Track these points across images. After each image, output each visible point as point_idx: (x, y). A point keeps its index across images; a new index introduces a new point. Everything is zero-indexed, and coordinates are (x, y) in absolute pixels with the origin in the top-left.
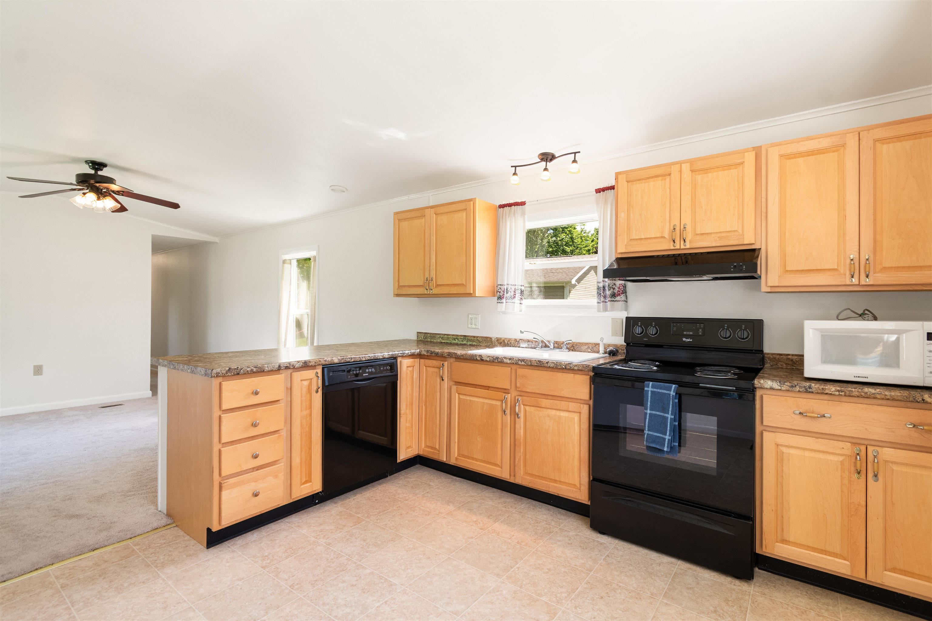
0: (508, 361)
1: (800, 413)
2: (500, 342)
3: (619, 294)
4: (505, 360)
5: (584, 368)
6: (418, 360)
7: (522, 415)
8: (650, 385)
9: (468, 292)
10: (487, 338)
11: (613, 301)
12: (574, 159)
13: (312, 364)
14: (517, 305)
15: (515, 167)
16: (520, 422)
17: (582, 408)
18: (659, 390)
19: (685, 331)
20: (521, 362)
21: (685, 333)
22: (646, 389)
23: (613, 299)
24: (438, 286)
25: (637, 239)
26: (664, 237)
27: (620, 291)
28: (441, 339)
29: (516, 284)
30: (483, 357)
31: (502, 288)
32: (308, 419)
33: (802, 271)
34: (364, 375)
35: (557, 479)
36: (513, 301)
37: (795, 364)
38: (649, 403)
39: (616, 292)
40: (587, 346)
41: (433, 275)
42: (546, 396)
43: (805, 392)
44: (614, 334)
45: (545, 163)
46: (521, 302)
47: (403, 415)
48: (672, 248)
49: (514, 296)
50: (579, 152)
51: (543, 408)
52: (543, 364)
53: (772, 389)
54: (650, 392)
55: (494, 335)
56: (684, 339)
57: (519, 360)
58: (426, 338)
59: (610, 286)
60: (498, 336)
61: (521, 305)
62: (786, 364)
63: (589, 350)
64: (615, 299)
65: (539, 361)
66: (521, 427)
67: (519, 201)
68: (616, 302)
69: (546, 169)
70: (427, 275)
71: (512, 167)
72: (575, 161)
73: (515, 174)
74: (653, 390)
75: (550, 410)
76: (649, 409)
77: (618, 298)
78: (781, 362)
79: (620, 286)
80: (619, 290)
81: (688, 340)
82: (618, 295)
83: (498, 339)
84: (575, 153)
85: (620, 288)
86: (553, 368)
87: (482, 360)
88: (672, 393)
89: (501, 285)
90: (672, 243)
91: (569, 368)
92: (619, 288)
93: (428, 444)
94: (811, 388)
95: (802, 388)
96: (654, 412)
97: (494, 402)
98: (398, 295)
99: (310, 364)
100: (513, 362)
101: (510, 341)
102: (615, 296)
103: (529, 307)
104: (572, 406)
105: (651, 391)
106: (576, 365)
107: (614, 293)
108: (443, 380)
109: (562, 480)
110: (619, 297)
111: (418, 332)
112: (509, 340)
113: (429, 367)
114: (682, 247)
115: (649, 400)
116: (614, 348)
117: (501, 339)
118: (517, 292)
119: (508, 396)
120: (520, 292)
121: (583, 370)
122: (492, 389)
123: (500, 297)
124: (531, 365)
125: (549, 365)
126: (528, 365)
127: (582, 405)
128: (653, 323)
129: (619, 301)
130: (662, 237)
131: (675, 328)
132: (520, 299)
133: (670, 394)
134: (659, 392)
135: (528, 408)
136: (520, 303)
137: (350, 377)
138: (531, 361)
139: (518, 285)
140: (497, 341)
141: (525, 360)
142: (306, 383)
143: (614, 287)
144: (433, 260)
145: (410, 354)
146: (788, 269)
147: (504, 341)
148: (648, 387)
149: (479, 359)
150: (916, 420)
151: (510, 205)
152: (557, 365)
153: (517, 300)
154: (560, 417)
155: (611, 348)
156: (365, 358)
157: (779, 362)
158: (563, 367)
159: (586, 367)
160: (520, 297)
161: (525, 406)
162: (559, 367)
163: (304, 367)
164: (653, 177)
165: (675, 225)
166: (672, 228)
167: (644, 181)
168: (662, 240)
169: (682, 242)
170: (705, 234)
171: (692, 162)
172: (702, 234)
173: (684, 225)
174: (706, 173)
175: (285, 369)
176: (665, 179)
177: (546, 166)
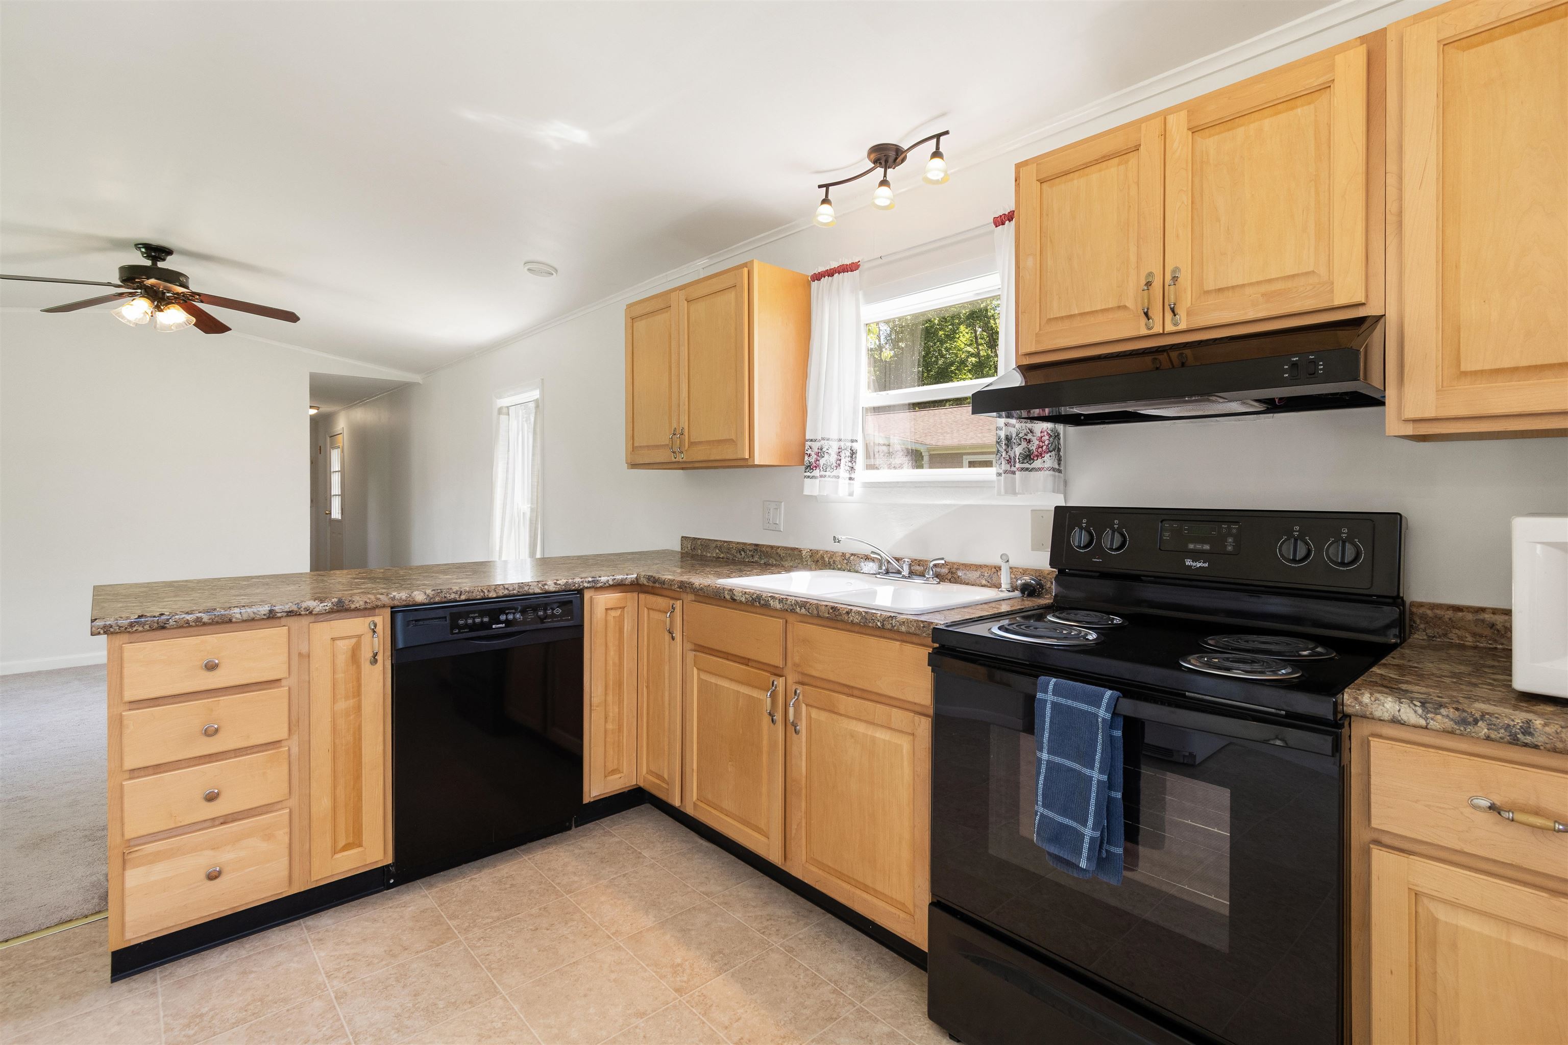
0: (778, 606)
2: (816, 560)
3: (1041, 454)
4: (771, 602)
5: (919, 629)
6: (635, 594)
7: (803, 726)
8: (1051, 687)
9: (739, 456)
10: (793, 549)
11: (1027, 469)
12: (934, 150)
13: (358, 606)
14: (843, 483)
15: (827, 186)
16: (801, 743)
17: (917, 724)
18: (1069, 702)
19: (1192, 543)
20: (801, 608)
21: (1191, 546)
22: (1039, 695)
23: (1027, 465)
24: (692, 444)
25: (1062, 318)
26: (1125, 307)
27: (1042, 447)
28: (717, 551)
29: (842, 437)
30: (734, 595)
31: (813, 447)
32: (351, 718)
34: (494, 626)
35: (869, 883)
36: (835, 473)
38: (1046, 735)
39: (1034, 448)
40: (979, 573)
41: (684, 423)
42: (846, 689)
43: (1508, 742)
44: (1036, 547)
45: (883, 169)
46: (852, 476)
47: (597, 707)
48: (1144, 331)
49: (838, 462)
50: (947, 133)
51: (841, 715)
52: (840, 614)
53: (1395, 721)
54: (1049, 706)
55: (806, 544)
56: (1189, 562)
57: (797, 603)
58: (694, 549)
59: (1021, 435)
60: (814, 547)
61: (852, 482)
62: (1474, 635)
63: (984, 582)
64: (1033, 466)
65: (832, 608)
66: (800, 753)
67: (847, 262)
68: (1032, 473)
69: (884, 182)
70: (674, 425)
71: (820, 187)
72: (940, 152)
73: (826, 201)
74: (1055, 699)
75: (854, 722)
76: (1045, 751)
77: (1038, 463)
78: (1459, 629)
79: (1042, 434)
80: (1041, 444)
81: (1199, 565)
82: (1037, 456)
83: (813, 553)
84: (938, 136)
85: (1044, 438)
86: (858, 624)
87: (734, 600)
88: (1103, 713)
89: (811, 440)
90: (1143, 319)
91: (889, 626)
92: (1040, 439)
93: (653, 768)
94: (1531, 734)
95: (1497, 730)
96: (1057, 760)
97: (755, 693)
98: (634, 465)
99: (353, 606)
100: (786, 607)
101: (834, 558)
102: (1030, 459)
103: (871, 486)
104: (899, 717)
105: (1053, 703)
106: (904, 622)
107: (1029, 451)
108: (673, 638)
109: (880, 888)
110: (1040, 460)
111: (682, 537)
112: (833, 554)
113: (653, 609)
114: (1170, 328)
115: (1047, 725)
116: (1033, 580)
117: (817, 551)
118: (842, 454)
119: (779, 682)
120: (848, 454)
121: (918, 635)
122: (754, 664)
123: (810, 466)
124: (818, 616)
125: (851, 618)
126: (812, 616)
127: (917, 718)
128: (1116, 522)
129: (1040, 469)
130: (1119, 307)
131: (1167, 534)
132: (848, 468)
133: (1096, 716)
134: (1069, 707)
135: (814, 713)
136: (850, 479)
137: (457, 631)
138: (817, 607)
139: (845, 440)
140: (811, 557)
141: (808, 604)
142: (344, 646)
143: (1029, 436)
144: (684, 394)
145: (611, 583)
146: (1466, 368)
147: (822, 557)
148: (1046, 692)
149: (728, 597)
151: (830, 273)
152: (866, 619)
153: (843, 472)
154: (874, 740)
155: (1027, 579)
156: (497, 593)
157: (1454, 627)
158: (879, 624)
159: (924, 627)
160: (850, 464)
161: (810, 708)
162: (870, 624)
163: (338, 611)
164: (1098, 162)
165: (1150, 274)
166: (1143, 282)
167: (1077, 174)
168: (1120, 314)
169: (1169, 315)
170: (1227, 288)
171: (1192, 108)
172: (1220, 290)
173: (1174, 271)
174: (1229, 130)
175: (287, 616)
176: (1127, 162)
177: (885, 176)
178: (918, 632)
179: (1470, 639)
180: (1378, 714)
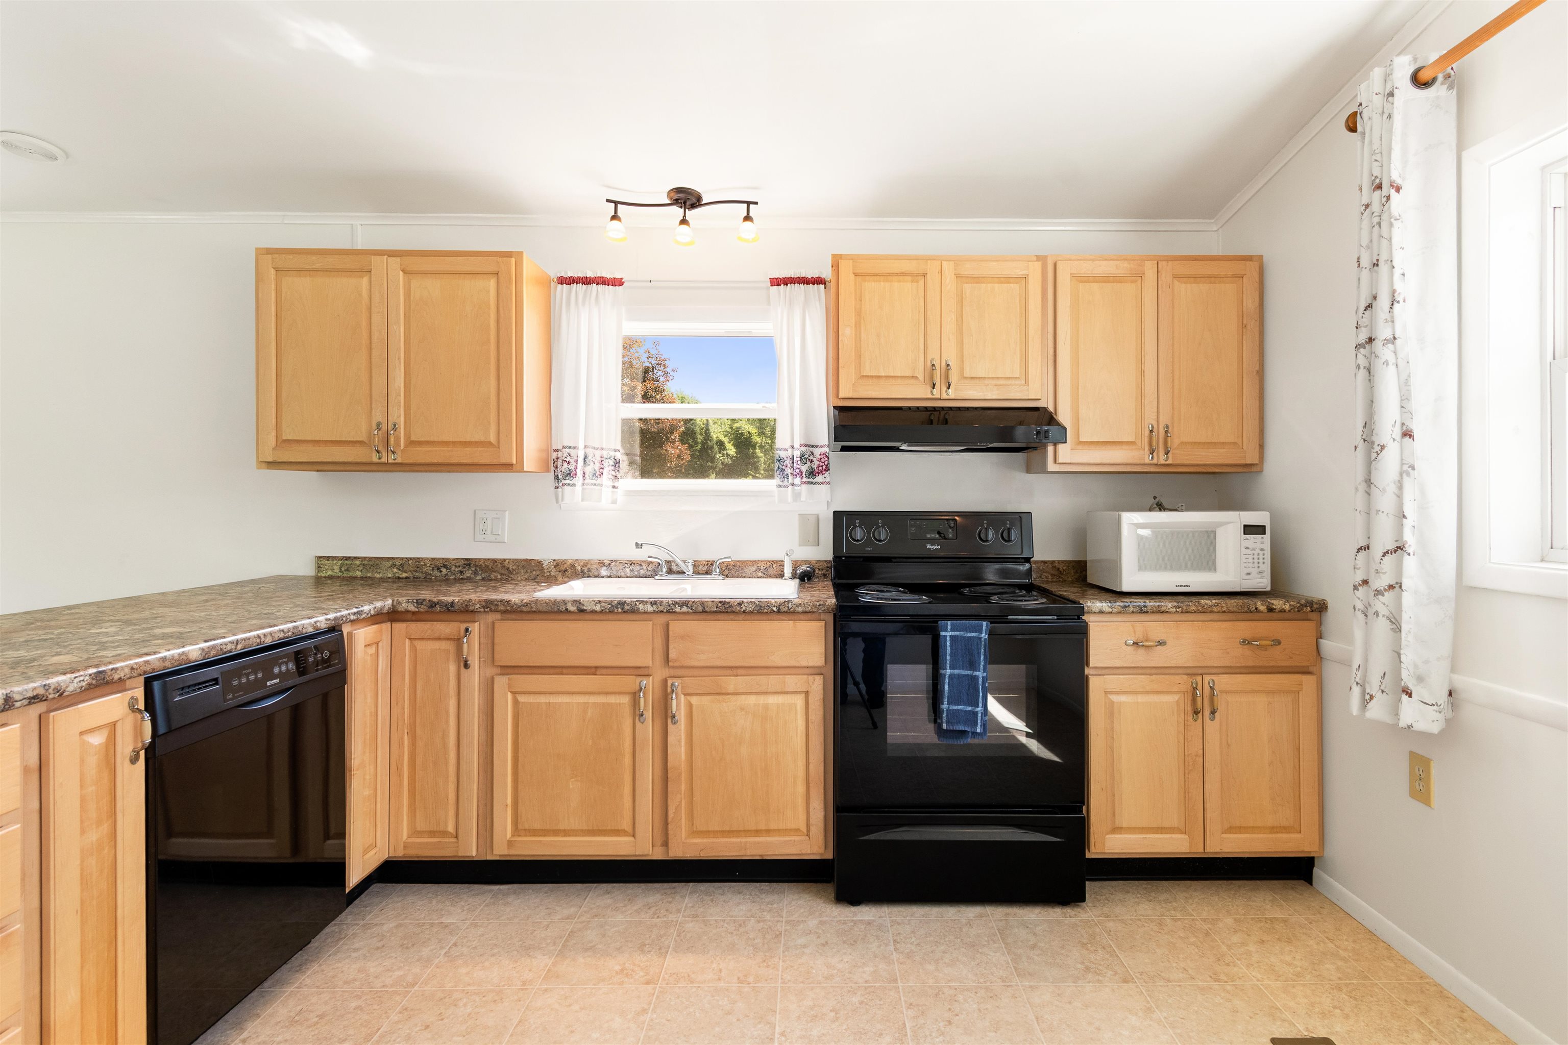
0: (650, 608)
1: (1134, 643)
2: (563, 569)
3: (822, 472)
4: (641, 607)
5: (816, 607)
6: (389, 624)
7: (682, 717)
8: (949, 627)
9: (503, 461)
10: (528, 561)
11: (812, 483)
12: (746, 214)
13: (122, 675)
14: (607, 492)
15: (616, 203)
16: (678, 734)
17: (811, 683)
18: (962, 634)
19: (928, 534)
20: (681, 607)
21: (928, 536)
22: (942, 633)
23: (811, 480)
24: (411, 443)
25: (872, 377)
26: (916, 378)
27: (822, 466)
29: (604, 447)
30: (583, 605)
31: (572, 454)
33: (1098, 442)
34: (268, 684)
35: (762, 827)
36: (599, 481)
37: (1062, 574)
38: (948, 658)
39: (815, 467)
40: (756, 567)
41: (399, 417)
42: (733, 670)
43: (1139, 613)
44: (804, 542)
45: (683, 209)
46: (616, 484)
47: (357, 770)
48: (930, 396)
49: (601, 470)
50: (756, 203)
51: (728, 694)
52: (731, 606)
53: (1101, 612)
54: (948, 639)
55: (546, 553)
56: (929, 546)
57: (675, 603)
59: (806, 456)
60: (556, 557)
61: (615, 490)
63: (760, 574)
64: (815, 480)
65: (720, 602)
66: (680, 741)
67: (608, 276)
68: (815, 486)
69: (684, 221)
70: (378, 417)
71: (608, 201)
72: (748, 218)
73: (615, 217)
74: (953, 633)
75: (743, 697)
76: (948, 668)
77: (819, 478)
79: (822, 456)
80: (821, 464)
81: (935, 547)
82: (819, 473)
83: (557, 564)
84: (748, 203)
85: (823, 460)
86: (751, 612)
87: (582, 611)
88: (984, 636)
89: (570, 447)
90: (929, 389)
91: (785, 609)
92: (820, 460)
93: (421, 827)
95: (1135, 608)
96: (956, 672)
97: (612, 699)
99: (113, 678)
100: (661, 608)
101: (589, 566)
102: (814, 475)
103: (625, 493)
104: (793, 682)
105: (951, 637)
106: (800, 604)
107: (812, 469)
108: (467, 666)
109: (773, 826)
110: (821, 476)
111: (320, 557)
112: (586, 563)
113: (423, 639)
114: (944, 396)
115: (948, 652)
116: (809, 567)
117: (564, 562)
118: (606, 464)
119: (648, 682)
120: (612, 463)
121: (813, 612)
122: (604, 671)
123: (570, 474)
124: (704, 612)
125: (744, 608)
126: (696, 612)
127: (811, 678)
128: (880, 521)
129: (821, 483)
130: (913, 376)
131: (913, 528)
132: (612, 477)
133: (980, 638)
134: (963, 637)
135: (694, 700)
136: (614, 487)
137: (231, 696)
138: (702, 604)
139: (609, 449)
140: (555, 567)
141: (690, 603)
142: (97, 740)
143: (811, 458)
144: (399, 381)
145: (373, 612)
146: (1081, 439)
147: (573, 566)
148: (946, 630)
149: (572, 608)
150: (1247, 635)
151: (587, 281)
152: (761, 606)
153: (606, 480)
154: (766, 707)
155: (804, 568)
156: (273, 637)
158: (775, 609)
159: (820, 605)
160: (613, 473)
161: (688, 698)
162: (765, 610)
163: (96, 686)
164: (897, 274)
165: (932, 360)
166: (929, 364)
167: (882, 278)
168: (912, 381)
169: (944, 388)
170: (977, 378)
171: (957, 261)
172: (973, 378)
173: (946, 361)
174: (977, 283)
175: (30, 703)
176: (917, 282)
177: (685, 216)
178: (815, 610)
179: (1050, 577)
180: (1094, 610)
